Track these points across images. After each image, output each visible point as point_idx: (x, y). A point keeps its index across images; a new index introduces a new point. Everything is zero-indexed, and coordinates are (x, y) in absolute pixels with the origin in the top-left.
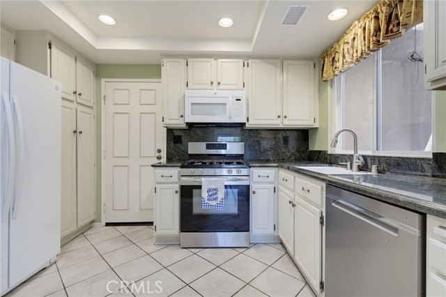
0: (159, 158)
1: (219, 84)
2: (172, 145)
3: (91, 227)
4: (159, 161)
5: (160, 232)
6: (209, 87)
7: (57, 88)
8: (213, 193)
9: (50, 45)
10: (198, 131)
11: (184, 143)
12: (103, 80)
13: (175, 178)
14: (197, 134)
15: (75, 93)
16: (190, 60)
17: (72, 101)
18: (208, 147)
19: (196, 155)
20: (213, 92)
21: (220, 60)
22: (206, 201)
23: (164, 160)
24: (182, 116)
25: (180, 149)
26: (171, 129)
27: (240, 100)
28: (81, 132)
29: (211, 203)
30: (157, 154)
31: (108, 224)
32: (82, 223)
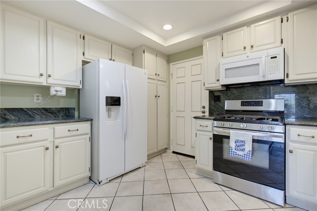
0: (204, 112)
1: (252, 47)
2: (213, 103)
3: (165, 152)
4: (203, 115)
5: (199, 165)
6: (242, 52)
7: (145, 74)
8: (240, 144)
9: (144, 51)
10: (235, 91)
11: (222, 101)
12: (171, 64)
13: (210, 128)
14: (234, 94)
15: (156, 74)
16: (225, 35)
17: (155, 80)
18: (243, 104)
19: (232, 111)
20: (246, 55)
21: (252, 26)
22: (234, 150)
23: (207, 114)
24: (218, 80)
25: (219, 106)
26: (212, 91)
27: (276, 57)
28: (159, 97)
29: (238, 152)
30: (203, 110)
31: (174, 152)
32: (160, 148)
